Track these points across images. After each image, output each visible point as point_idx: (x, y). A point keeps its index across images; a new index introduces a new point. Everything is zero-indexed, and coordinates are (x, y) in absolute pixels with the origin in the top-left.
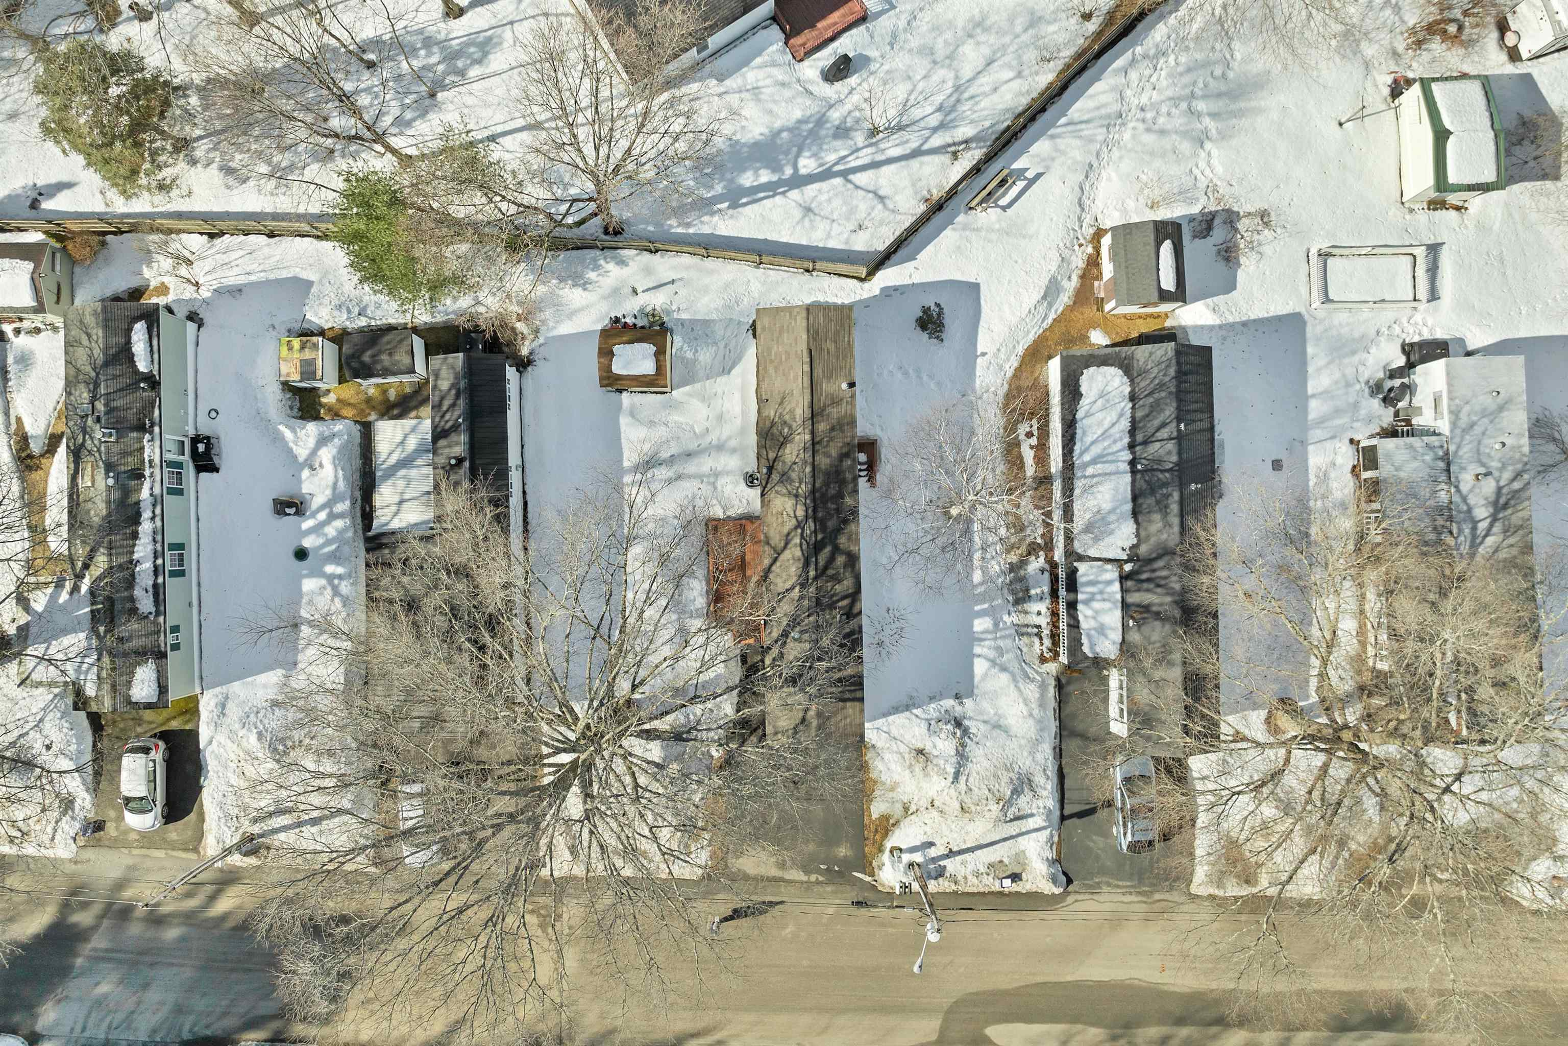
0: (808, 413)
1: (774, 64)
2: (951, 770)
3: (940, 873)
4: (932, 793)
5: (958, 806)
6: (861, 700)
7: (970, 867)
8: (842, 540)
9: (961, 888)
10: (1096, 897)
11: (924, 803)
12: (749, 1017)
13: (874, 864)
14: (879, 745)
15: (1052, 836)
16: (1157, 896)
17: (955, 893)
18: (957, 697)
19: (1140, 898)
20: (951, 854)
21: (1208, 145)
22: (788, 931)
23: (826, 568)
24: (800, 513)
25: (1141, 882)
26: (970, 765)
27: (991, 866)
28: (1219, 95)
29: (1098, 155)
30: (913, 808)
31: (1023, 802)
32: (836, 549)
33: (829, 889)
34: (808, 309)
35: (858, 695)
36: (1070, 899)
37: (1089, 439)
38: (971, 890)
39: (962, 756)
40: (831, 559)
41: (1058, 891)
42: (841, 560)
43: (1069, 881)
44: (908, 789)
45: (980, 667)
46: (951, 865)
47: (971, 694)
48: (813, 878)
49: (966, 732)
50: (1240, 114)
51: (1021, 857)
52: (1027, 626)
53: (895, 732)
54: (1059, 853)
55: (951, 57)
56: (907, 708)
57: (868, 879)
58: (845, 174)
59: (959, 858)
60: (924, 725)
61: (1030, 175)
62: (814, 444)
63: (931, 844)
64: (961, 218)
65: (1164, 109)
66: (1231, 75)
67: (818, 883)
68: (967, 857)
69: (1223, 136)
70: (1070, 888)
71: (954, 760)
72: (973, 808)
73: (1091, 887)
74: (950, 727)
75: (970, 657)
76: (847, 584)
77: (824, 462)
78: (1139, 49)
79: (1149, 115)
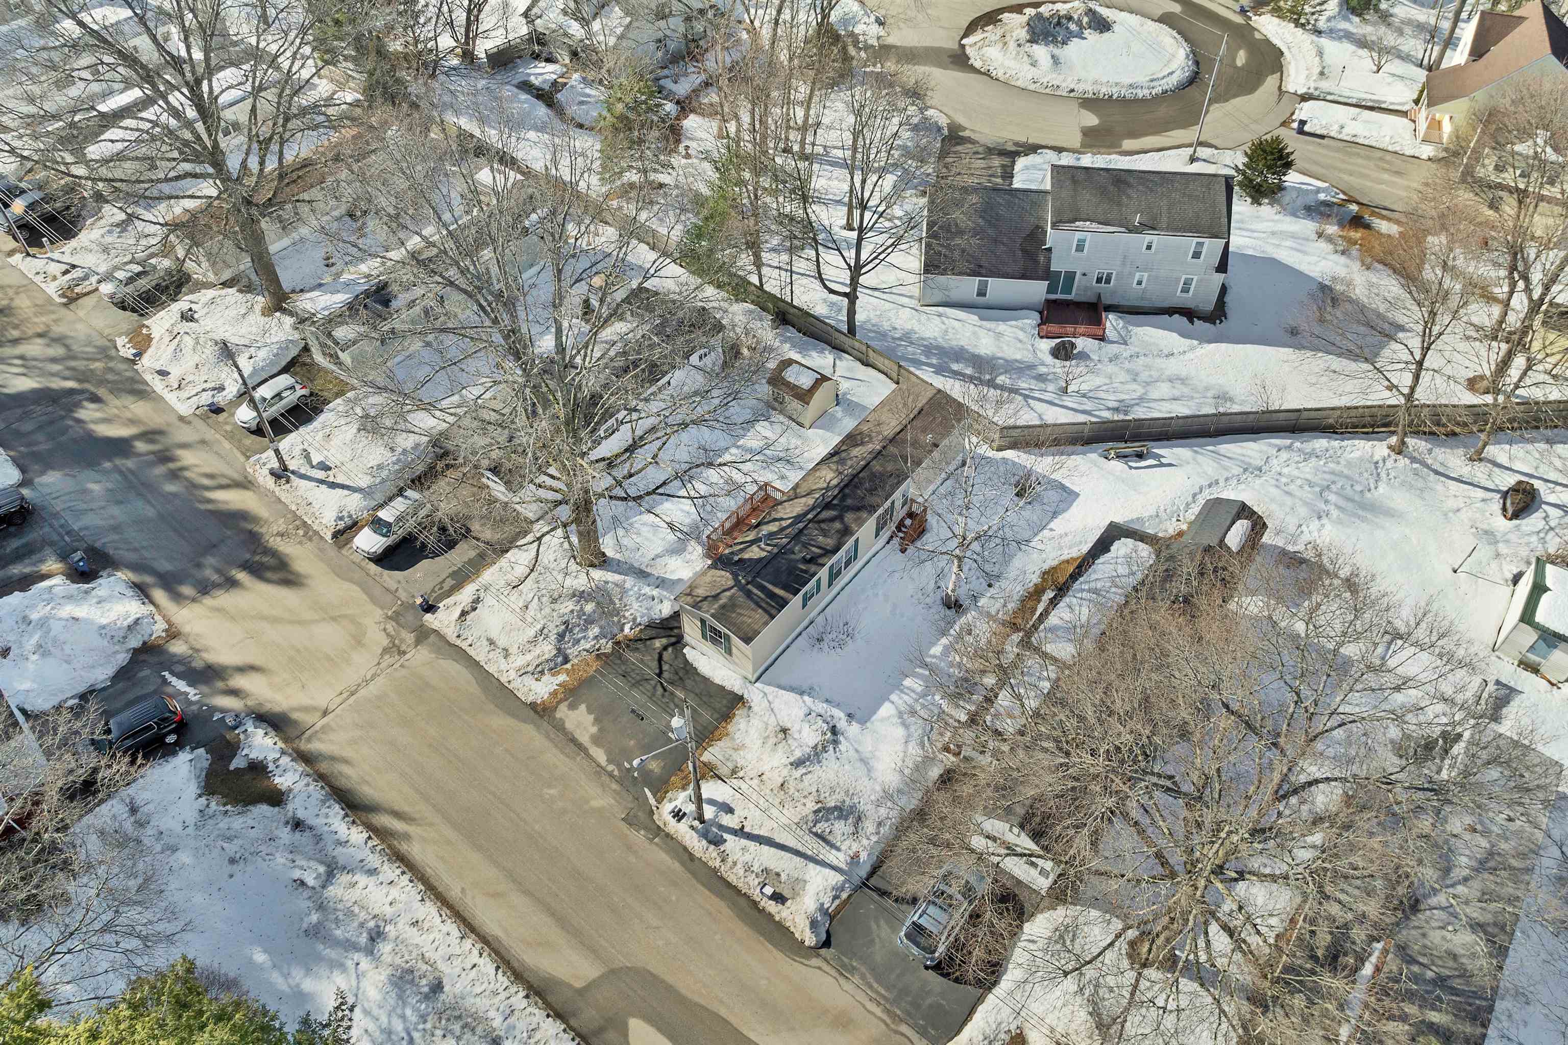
0: (891, 436)
1: (1022, 329)
2: (798, 754)
3: (717, 842)
4: (765, 768)
5: (781, 780)
6: (773, 617)
7: (747, 857)
8: (849, 517)
9: (724, 870)
10: (842, 981)
11: (753, 773)
12: (449, 833)
13: (669, 795)
14: (755, 708)
15: (842, 889)
16: (904, 1028)
17: (715, 871)
18: (850, 715)
19: (885, 1017)
20: (740, 832)
21: (1325, 521)
22: (552, 792)
23: (823, 521)
24: (835, 482)
25: (896, 1001)
26: (817, 767)
27: (766, 871)
28: (1349, 499)
29: (1227, 479)
30: (741, 774)
31: (840, 829)
32: (840, 518)
33: (615, 786)
34: (939, 391)
35: (773, 612)
36: (815, 962)
38: (732, 879)
39: (816, 754)
40: (832, 520)
41: (810, 939)
42: (837, 525)
43: (827, 944)
44: (749, 756)
45: (886, 710)
46: (732, 843)
47: (863, 722)
48: (610, 768)
49: (836, 742)
50: (1363, 519)
51: (798, 884)
52: (952, 717)
53: (775, 705)
54: (838, 910)
55: (1148, 384)
56: (802, 693)
57: (652, 801)
58: (1026, 397)
59: (744, 842)
60: (805, 710)
61: (1163, 460)
62: (880, 452)
63: (730, 810)
64: (1094, 456)
65: (1299, 482)
66: (1368, 495)
67: (611, 775)
68: (752, 845)
69: (1339, 522)
70: (823, 951)
71: (808, 750)
72: (792, 791)
73: (844, 966)
74: (825, 726)
75: (885, 698)
76: (830, 542)
77: (876, 467)
78: (1297, 444)
79: (1284, 480)
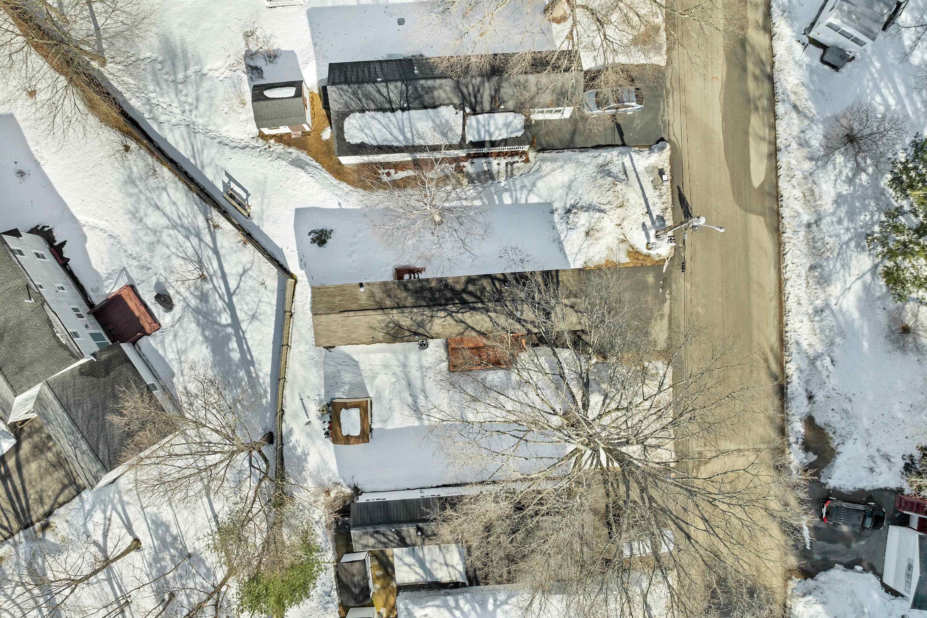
0: (380, 312)
2: (598, 214)
3: (661, 218)
4: (613, 225)
5: (619, 209)
6: (557, 271)
7: (657, 200)
8: (459, 287)
9: (670, 205)
10: (671, 123)
11: (619, 230)
12: (755, 332)
13: (657, 259)
14: (584, 260)
15: (635, 151)
16: (668, 86)
17: (673, 209)
18: (552, 212)
19: (670, 96)
20: (649, 212)
21: (205, 71)
22: (701, 311)
23: (476, 296)
24: (442, 314)
25: (661, 96)
26: (594, 203)
27: (655, 188)
28: (174, 65)
29: (213, 138)
30: (622, 237)
31: (615, 169)
32: (464, 291)
33: (674, 286)
34: (315, 314)
35: (554, 273)
36: (673, 138)
37: (389, 137)
38: (670, 200)
39: (588, 208)
40: (471, 294)
41: (668, 146)
42: (471, 288)
43: (662, 139)
44: (611, 240)
45: (533, 199)
46: (656, 212)
47: (550, 204)
48: (668, 296)
49: (573, 206)
50: (185, 53)
51: (649, 170)
52: (507, 171)
53: (576, 250)
54: (645, 146)
55: (155, 232)
56: (561, 243)
57: (667, 263)
58: (230, 295)
59: (651, 208)
60: (571, 232)
61: (226, 180)
62: (399, 307)
63: (644, 225)
64: (255, 221)
65: (183, 99)
66: (160, 58)
67: (671, 293)
68: (650, 203)
69: (199, 62)
70: (666, 139)
71: (591, 213)
72: (620, 200)
73: (665, 127)
74: (571, 216)
75: (528, 206)
76: (485, 283)
77: (410, 301)
78: (146, 116)
79: (187, 107)
